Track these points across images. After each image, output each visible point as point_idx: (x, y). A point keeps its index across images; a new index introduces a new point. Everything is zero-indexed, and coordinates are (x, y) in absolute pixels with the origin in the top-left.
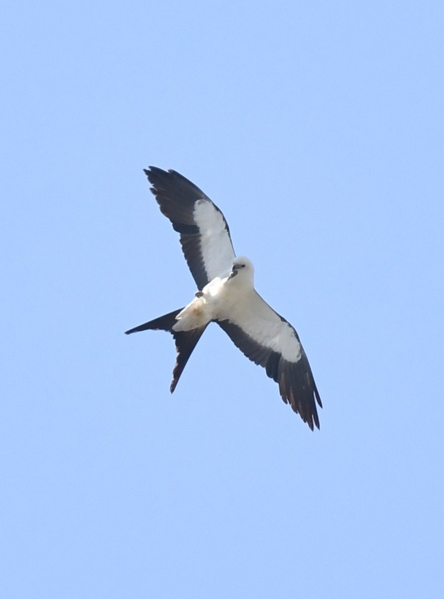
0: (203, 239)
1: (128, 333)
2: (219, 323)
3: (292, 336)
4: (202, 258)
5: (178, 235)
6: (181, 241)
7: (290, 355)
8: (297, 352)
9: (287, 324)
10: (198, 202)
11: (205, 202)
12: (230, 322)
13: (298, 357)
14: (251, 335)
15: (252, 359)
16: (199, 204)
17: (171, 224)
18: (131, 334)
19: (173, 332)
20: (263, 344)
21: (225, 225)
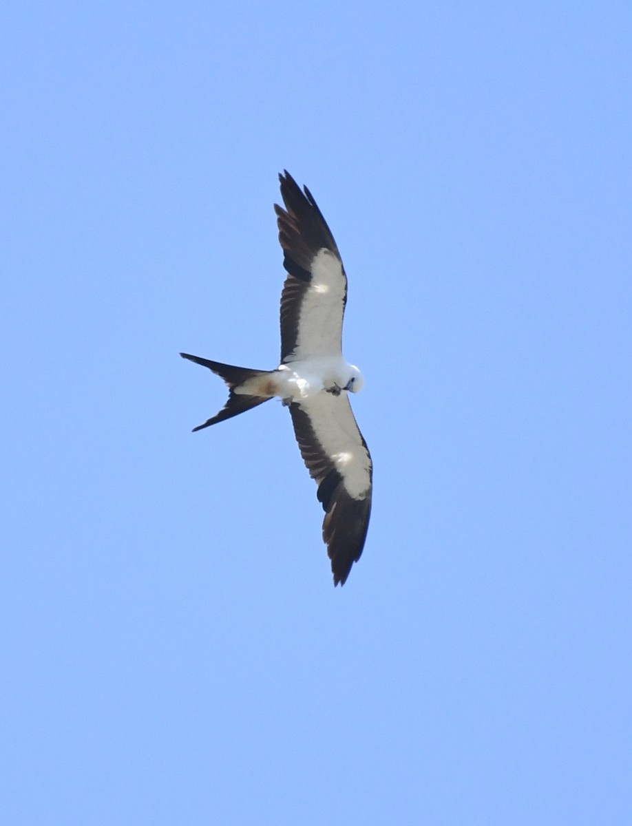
0: (310, 291)
1: (184, 356)
3: (366, 469)
5: (284, 275)
6: (286, 283)
7: (354, 487)
8: (362, 490)
9: (367, 452)
10: (326, 249)
11: (332, 255)
12: (300, 408)
13: (361, 495)
14: (318, 434)
16: (325, 252)
17: (284, 258)
18: (186, 360)
19: (232, 390)
20: (327, 452)
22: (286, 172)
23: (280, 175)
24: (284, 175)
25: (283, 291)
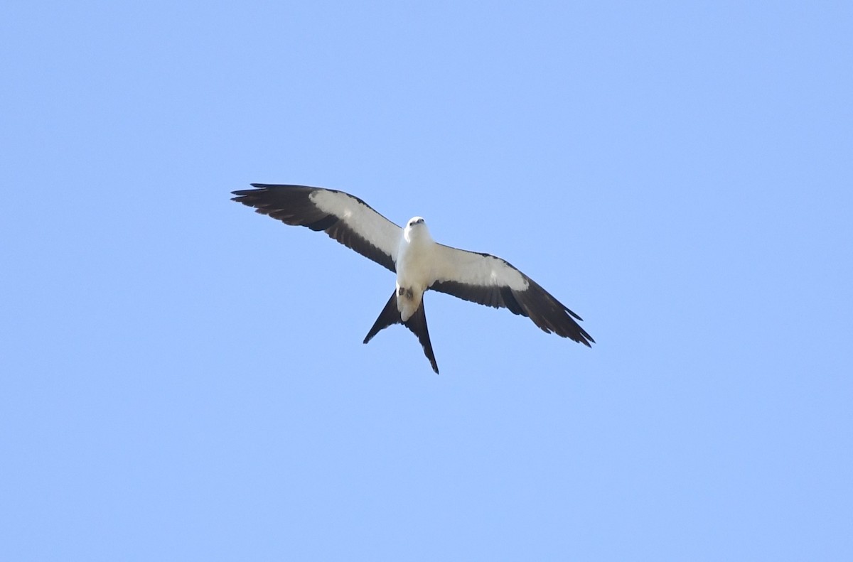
0: (347, 222)
1: (366, 341)
2: (432, 288)
4: (363, 238)
5: (323, 235)
6: (332, 236)
7: (519, 286)
8: (522, 280)
9: (492, 257)
10: (310, 196)
11: (317, 193)
12: (441, 282)
13: (525, 283)
14: (469, 283)
15: (489, 304)
16: (313, 196)
17: (308, 228)
18: (370, 341)
19: (403, 323)
20: (486, 285)
21: (356, 200)
22: (234, 193)
23: (233, 199)
24: (235, 196)
25: (339, 241)
